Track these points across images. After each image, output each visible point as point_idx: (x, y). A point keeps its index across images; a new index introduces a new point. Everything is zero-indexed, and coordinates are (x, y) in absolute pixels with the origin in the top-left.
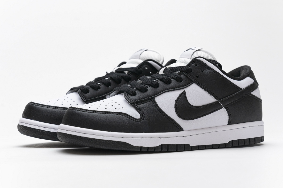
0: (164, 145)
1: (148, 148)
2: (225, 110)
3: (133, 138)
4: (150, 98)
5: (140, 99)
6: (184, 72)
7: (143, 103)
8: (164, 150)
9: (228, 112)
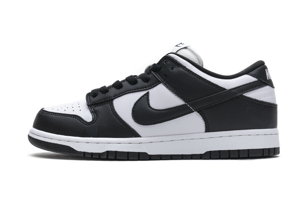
0: (111, 151)
1: (92, 154)
2: (199, 114)
3: (78, 142)
4: (108, 100)
5: (98, 101)
6: (153, 71)
7: (100, 106)
8: (109, 157)
9: (202, 117)
